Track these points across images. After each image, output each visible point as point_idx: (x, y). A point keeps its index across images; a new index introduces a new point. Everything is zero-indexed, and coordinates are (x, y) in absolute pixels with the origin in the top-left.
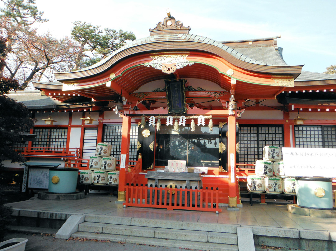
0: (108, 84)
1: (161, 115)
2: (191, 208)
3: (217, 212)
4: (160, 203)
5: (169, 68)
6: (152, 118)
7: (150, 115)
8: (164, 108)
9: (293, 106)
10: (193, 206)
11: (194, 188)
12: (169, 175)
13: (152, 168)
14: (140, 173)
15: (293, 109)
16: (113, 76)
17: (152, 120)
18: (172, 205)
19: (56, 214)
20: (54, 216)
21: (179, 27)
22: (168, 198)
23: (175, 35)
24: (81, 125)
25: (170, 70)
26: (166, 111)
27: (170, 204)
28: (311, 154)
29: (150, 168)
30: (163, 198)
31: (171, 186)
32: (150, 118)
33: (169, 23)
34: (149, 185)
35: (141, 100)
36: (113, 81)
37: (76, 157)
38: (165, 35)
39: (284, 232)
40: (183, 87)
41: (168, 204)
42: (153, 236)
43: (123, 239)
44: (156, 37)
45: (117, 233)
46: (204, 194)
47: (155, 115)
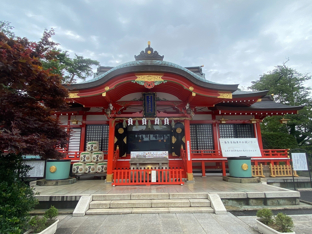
0: (104, 95)
1: (138, 117)
2: (163, 183)
3: (182, 184)
4: (141, 181)
5: (149, 85)
6: (130, 120)
7: (128, 118)
8: (140, 112)
9: (220, 111)
10: (164, 181)
11: (164, 168)
12: (147, 160)
13: (125, 156)
14: (118, 160)
15: (220, 113)
16: (107, 89)
17: (130, 121)
18: (149, 182)
19: (67, 197)
20: (65, 198)
21: (156, 56)
22: (146, 177)
23: (154, 61)
24: (67, 126)
25: (150, 86)
26: (141, 115)
27: (148, 181)
28: (237, 142)
29: (124, 156)
30: (143, 177)
31: (148, 168)
32: (129, 120)
33: (149, 52)
34: (132, 168)
35: (123, 107)
36: (108, 93)
37: (64, 150)
38: (147, 61)
39: (237, 195)
40: (155, 98)
41: (146, 181)
42: (150, 206)
43: (129, 211)
44: (141, 61)
45: (122, 207)
46: (172, 172)
47: (132, 118)
